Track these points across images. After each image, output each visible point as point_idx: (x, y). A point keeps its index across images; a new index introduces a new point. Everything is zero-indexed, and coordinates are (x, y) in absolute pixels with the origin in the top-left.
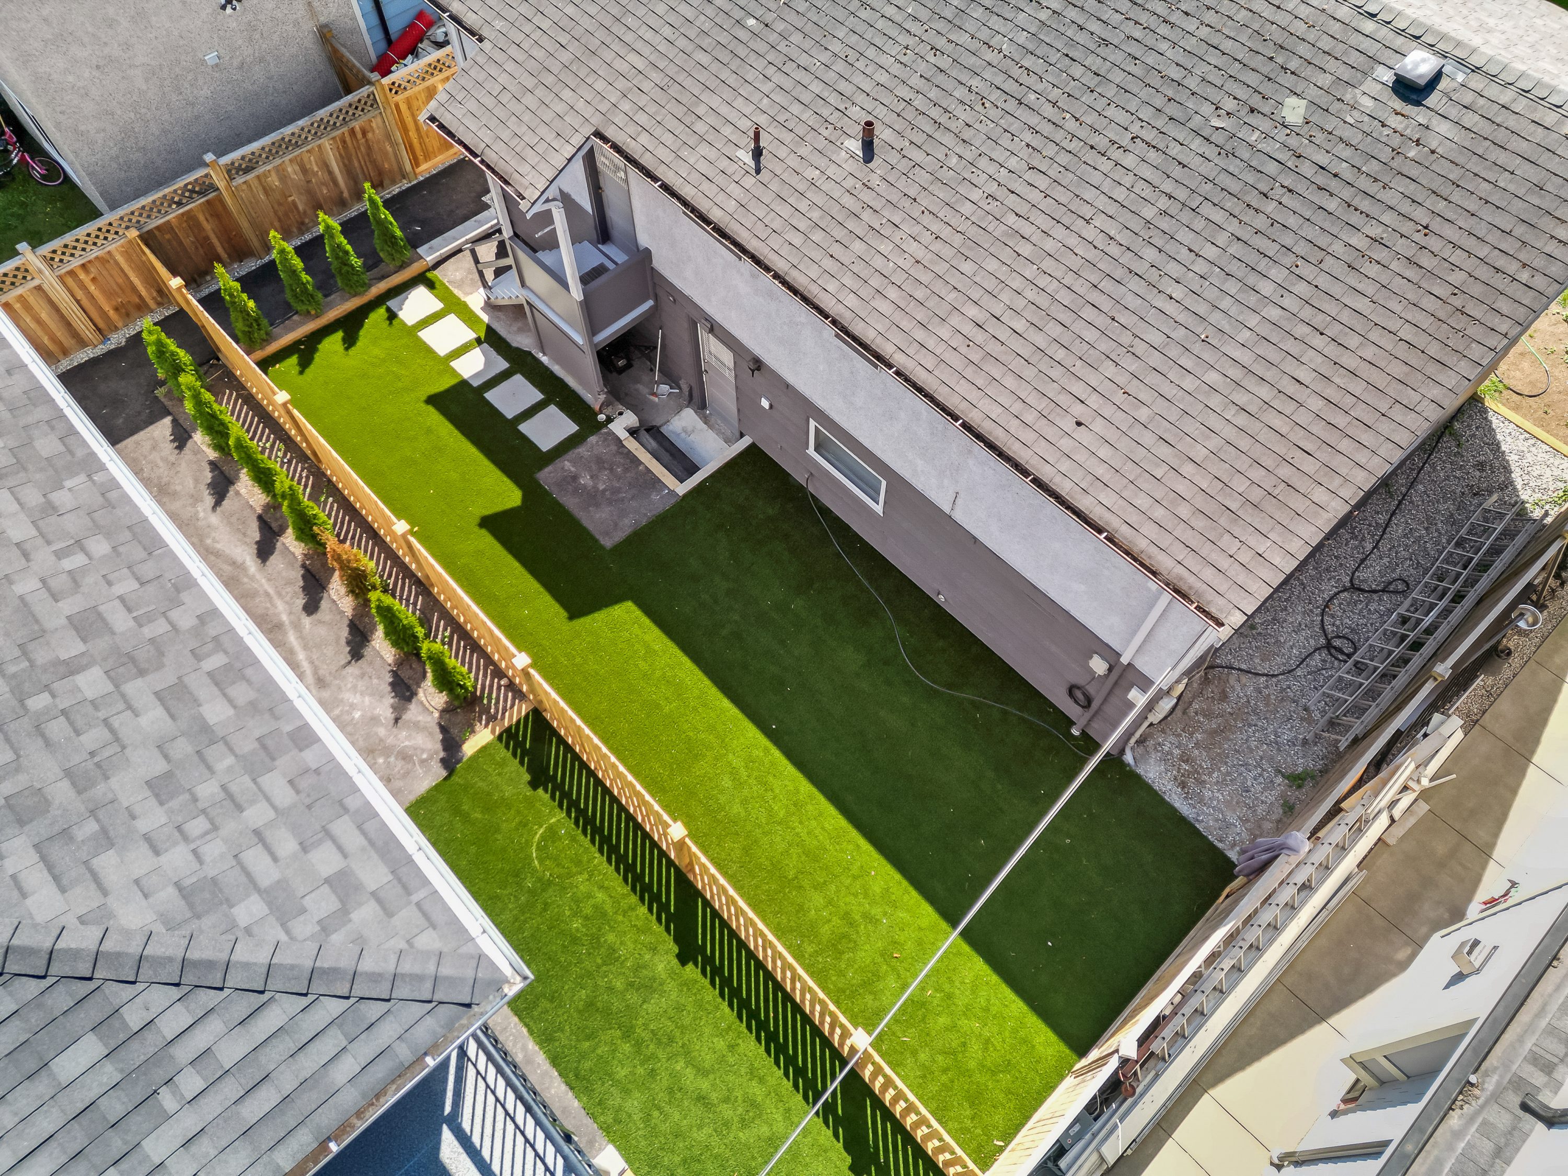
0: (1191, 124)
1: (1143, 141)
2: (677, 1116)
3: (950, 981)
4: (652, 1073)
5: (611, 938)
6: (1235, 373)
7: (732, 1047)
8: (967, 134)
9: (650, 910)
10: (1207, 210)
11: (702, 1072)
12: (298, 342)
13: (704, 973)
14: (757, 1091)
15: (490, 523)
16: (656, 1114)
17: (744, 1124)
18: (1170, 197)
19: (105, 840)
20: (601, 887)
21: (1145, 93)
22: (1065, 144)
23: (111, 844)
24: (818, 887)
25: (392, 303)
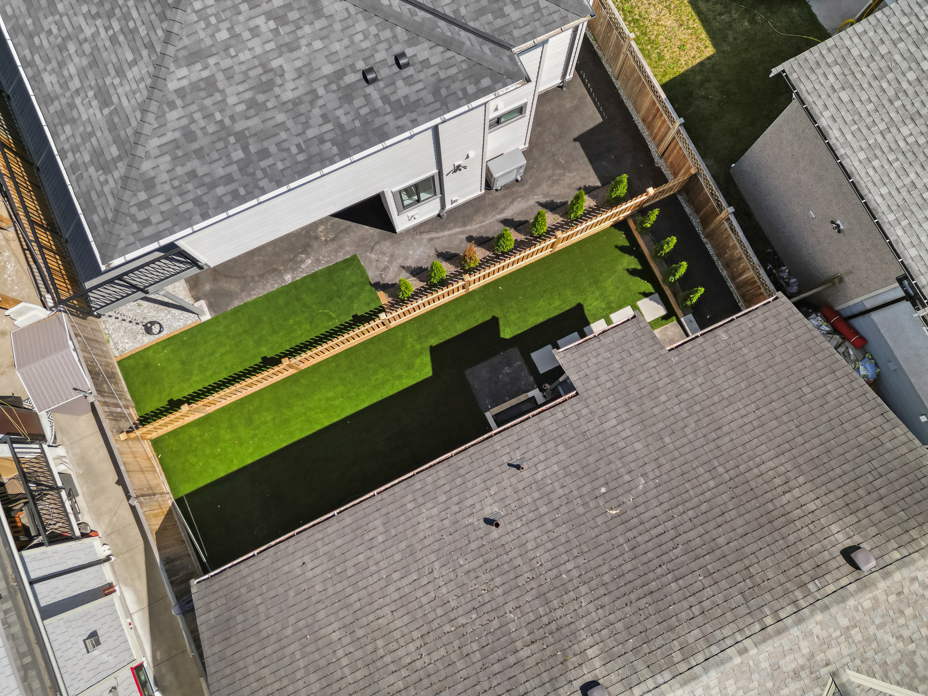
0: (412, 688)
1: (418, 659)
2: (212, 342)
3: (220, 460)
4: (228, 337)
5: (282, 333)
6: (284, 642)
7: (226, 368)
8: (472, 575)
9: (287, 350)
10: (366, 671)
11: (223, 354)
12: (638, 246)
13: (256, 365)
14: (209, 373)
15: (494, 323)
16: (215, 335)
17: (200, 365)
18: (381, 657)
19: (175, 158)
20: (302, 334)
21: (443, 674)
22: (439, 620)
23: (173, 160)
24: (274, 419)
25: (657, 295)
